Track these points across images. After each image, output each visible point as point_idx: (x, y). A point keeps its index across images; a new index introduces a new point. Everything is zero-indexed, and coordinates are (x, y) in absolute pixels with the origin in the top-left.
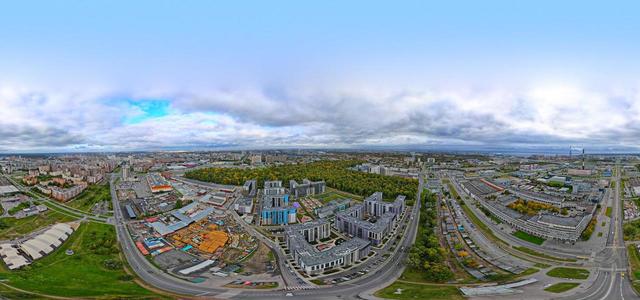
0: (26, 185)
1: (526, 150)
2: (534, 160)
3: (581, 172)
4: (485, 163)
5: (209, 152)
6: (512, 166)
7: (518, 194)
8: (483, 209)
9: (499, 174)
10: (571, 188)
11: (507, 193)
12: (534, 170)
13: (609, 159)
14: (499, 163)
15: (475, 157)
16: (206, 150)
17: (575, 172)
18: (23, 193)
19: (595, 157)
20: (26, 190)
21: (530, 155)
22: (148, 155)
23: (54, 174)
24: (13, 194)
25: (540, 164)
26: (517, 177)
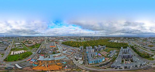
0: (23, 43)
1: (147, 36)
2: (150, 38)
3: (6, 40)
4: (139, 39)
5: (71, 37)
6: (146, 39)
7: (149, 44)
8: (143, 47)
9: (143, 41)
10: (3, 43)
11: (146, 44)
12: (150, 40)
13: (12, 38)
14: (142, 39)
15: (136, 38)
16: (70, 36)
17: (4, 40)
18: (21, 44)
19: (9, 37)
20: (22, 44)
21: (149, 37)
22: (55, 37)
23: (30, 41)
24: (19, 44)
25: (152, 39)
26: (147, 41)
